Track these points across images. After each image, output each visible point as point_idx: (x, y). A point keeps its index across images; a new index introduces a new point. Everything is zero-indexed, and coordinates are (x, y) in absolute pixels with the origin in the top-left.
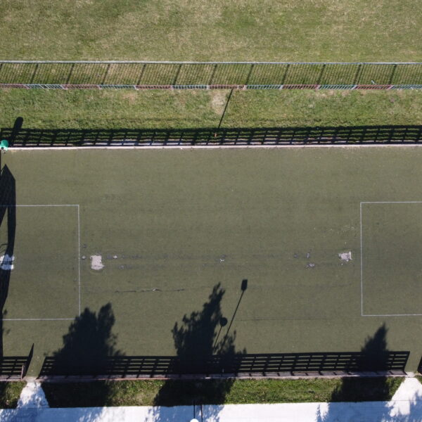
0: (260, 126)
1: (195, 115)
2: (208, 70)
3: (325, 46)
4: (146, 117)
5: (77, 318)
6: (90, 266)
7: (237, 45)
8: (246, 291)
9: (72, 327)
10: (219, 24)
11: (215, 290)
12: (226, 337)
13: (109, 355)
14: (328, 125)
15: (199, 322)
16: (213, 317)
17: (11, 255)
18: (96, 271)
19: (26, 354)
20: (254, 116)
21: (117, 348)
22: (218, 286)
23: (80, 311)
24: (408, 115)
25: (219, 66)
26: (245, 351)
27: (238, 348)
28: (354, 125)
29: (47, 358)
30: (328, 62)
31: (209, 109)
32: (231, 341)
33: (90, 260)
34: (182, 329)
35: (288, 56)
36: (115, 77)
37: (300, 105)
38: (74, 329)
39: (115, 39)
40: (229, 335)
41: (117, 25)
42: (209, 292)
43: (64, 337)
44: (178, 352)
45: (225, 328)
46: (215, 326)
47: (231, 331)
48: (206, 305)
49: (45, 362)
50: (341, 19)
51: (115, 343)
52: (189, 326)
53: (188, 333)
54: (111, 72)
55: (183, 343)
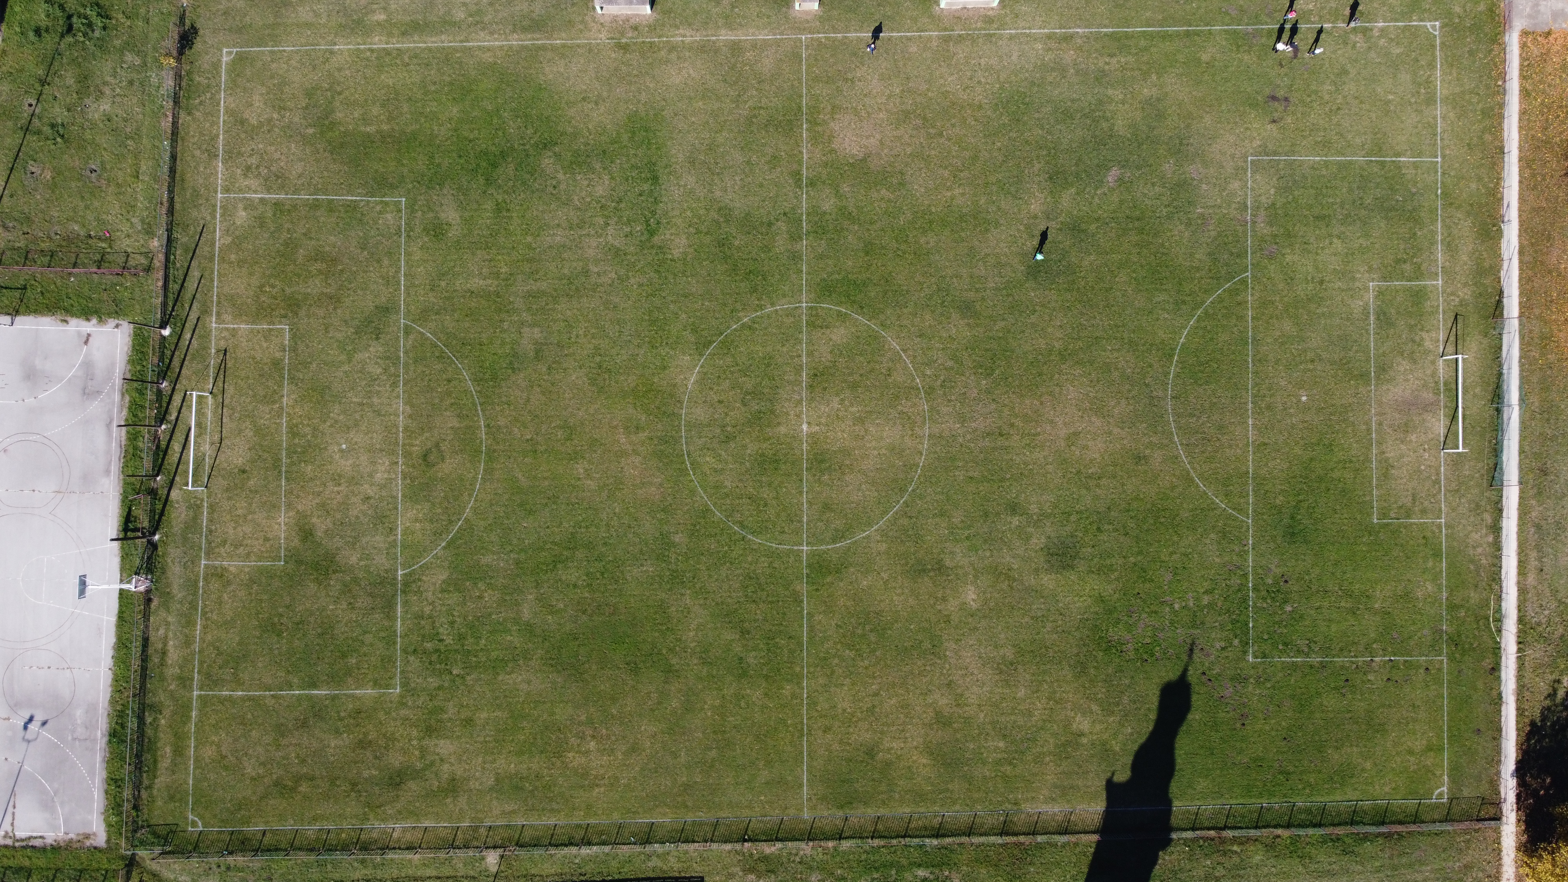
2: (482, 831)
3: (589, 807)
4: (428, 875)
7: (508, 808)
10: (491, 789)
20: (525, 873)
24: (665, 868)
25: (492, 827)
30: (592, 821)
31: (484, 867)
35: (555, 817)
36: (399, 840)
37: (567, 861)
39: (398, 806)
41: (401, 793)
50: (602, 782)
54: (395, 835)
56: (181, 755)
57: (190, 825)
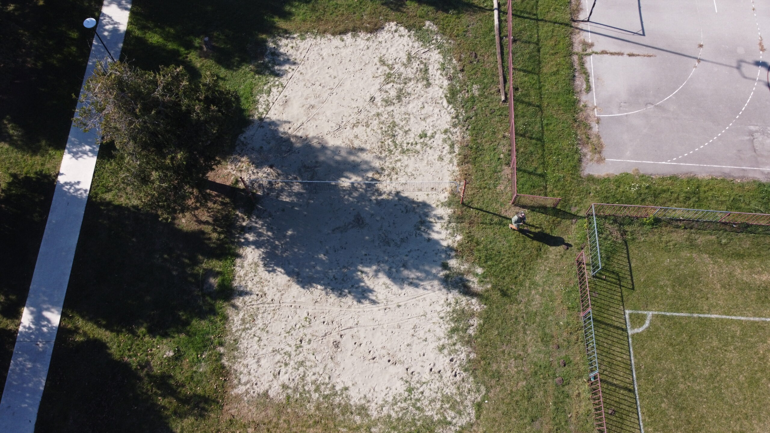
56: (761, 300)
57: (635, 312)
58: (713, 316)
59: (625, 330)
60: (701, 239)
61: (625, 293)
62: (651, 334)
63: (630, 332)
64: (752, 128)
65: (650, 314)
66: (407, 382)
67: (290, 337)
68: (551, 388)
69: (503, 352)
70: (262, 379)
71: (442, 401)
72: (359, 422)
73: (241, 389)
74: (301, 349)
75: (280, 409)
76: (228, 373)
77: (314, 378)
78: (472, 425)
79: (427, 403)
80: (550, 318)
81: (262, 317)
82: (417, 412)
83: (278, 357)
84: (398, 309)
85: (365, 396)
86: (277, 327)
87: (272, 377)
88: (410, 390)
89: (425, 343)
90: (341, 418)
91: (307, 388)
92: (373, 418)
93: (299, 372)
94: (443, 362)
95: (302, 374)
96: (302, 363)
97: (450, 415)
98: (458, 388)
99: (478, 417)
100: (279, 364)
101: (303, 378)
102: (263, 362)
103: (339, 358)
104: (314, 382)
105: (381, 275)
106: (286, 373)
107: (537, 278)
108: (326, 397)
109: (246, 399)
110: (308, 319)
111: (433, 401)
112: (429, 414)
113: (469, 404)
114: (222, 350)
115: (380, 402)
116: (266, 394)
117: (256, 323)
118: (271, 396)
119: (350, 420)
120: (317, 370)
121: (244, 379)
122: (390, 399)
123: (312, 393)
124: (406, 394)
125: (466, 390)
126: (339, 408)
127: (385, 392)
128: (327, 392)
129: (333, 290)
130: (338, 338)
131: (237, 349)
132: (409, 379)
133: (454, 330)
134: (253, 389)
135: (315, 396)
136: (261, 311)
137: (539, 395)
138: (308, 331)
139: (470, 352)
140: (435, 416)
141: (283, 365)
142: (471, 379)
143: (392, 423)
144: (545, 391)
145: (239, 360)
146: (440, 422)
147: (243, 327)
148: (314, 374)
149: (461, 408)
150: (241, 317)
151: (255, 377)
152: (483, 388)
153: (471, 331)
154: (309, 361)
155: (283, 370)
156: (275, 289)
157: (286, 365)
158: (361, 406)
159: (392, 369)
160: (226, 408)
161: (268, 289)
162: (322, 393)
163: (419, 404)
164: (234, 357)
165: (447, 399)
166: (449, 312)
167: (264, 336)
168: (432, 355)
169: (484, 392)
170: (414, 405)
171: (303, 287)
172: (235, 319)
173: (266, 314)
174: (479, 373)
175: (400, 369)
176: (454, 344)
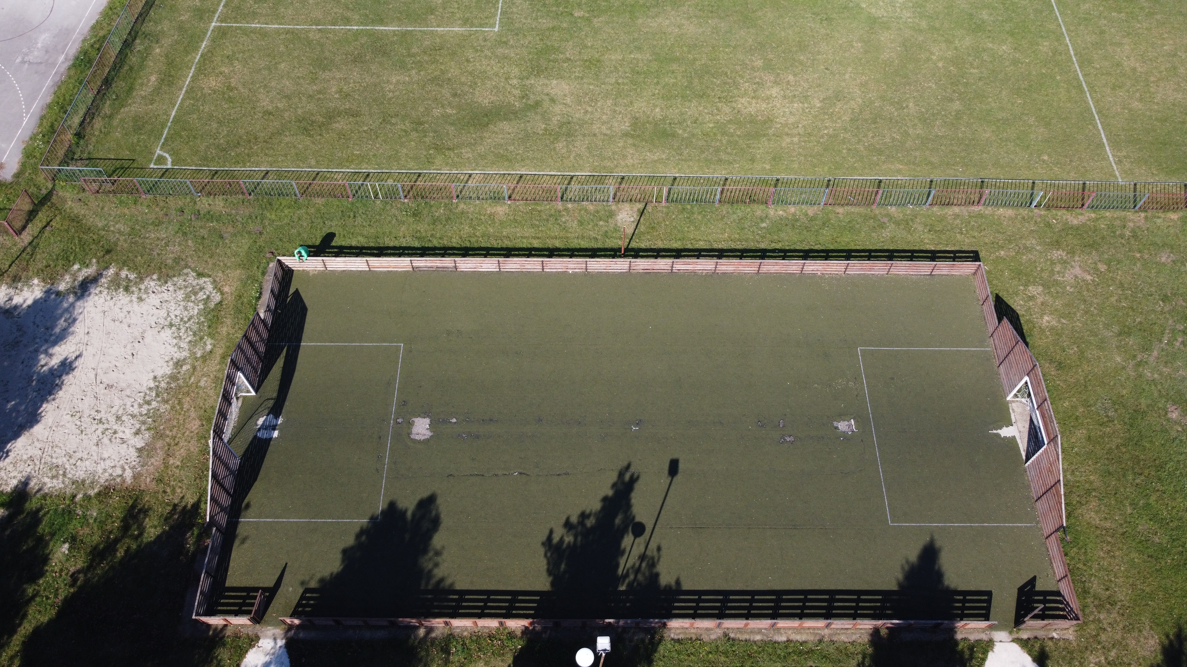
0: (689, 246)
1: (591, 233)
2: (611, 181)
3: (777, 159)
4: (519, 234)
5: (373, 518)
6: (409, 434)
7: (652, 157)
8: (678, 478)
9: (362, 532)
11: (621, 474)
12: (642, 557)
13: (423, 587)
14: (792, 248)
15: (593, 528)
16: (618, 521)
17: (277, 417)
18: (419, 442)
19: (270, 583)
20: (679, 236)
21: (439, 573)
22: (628, 467)
23: (381, 506)
24: (910, 238)
25: (626, 178)
26: (678, 582)
27: (666, 579)
28: (832, 247)
29: (307, 591)
30: (783, 176)
31: (612, 226)
32: (653, 564)
33: (411, 424)
34: (562, 540)
36: (477, 189)
37: (748, 223)
38: (364, 538)
39: (481, 149)
40: (649, 553)
41: (487, 135)
42: (613, 477)
43: (345, 552)
44: (553, 584)
45: (641, 540)
46: (622, 537)
47: (653, 545)
48: (605, 499)
49: (302, 598)
51: (436, 565)
52: (576, 536)
53: (572, 547)
54: (472, 183)
55: (563, 566)
56: (170, 84)
57: (153, 161)
58: (173, 113)
59: (167, 170)
60: (107, 109)
61: (135, 165)
62: (174, 153)
63: (169, 166)
64: (19, 60)
65: (158, 152)
66: (163, 328)
67: (87, 430)
68: (199, 224)
69: (158, 254)
70: (123, 454)
71: (188, 301)
72: (188, 367)
73: (128, 474)
74: (103, 420)
75: (159, 435)
76: (107, 488)
77: (136, 406)
78: (215, 281)
79: (186, 312)
80: (140, 218)
81: (57, 458)
82: (192, 321)
83: (106, 440)
84: (91, 335)
85: (167, 362)
86: (73, 443)
87: (125, 446)
88: (171, 325)
89: (131, 313)
90: (181, 382)
91: (145, 412)
92: (188, 355)
93: (126, 420)
94: (153, 300)
95: (129, 417)
96: (118, 418)
97: (201, 296)
98: (180, 289)
99: (210, 276)
100: (113, 440)
101: (133, 416)
102: (106, 455)
103: (123, 385)
104: (140, 406)
105: (51, 351)
106: (124, 432)
107: (100, 225)
108: (157, 395)
109: (139, 469)
110: (75, 414)
111: (186, 308)
112: (196, 311)
113: (196, 281)
114: (80, 496)
115: (176, 349)
116: (140, 450)
117: (60, 464)
118: (144, 445)
119: (185, 374)
120: (129, 404)
121: (119, 471)
122: (175, 341)
123: (151, 407)
124: (174, 328)
125: (184, 283)
126: (171, 383)
127: (167, 345)
128: (154, 394)
129: (50, 393)
130: (102, 386)
131: (83, 481)
132: (161, 326)
133: (127, 289)
134: (131, 462)
135: (154, 404)
136: (50, 459)
137: (204, 232)
138: (87, 412)
139: (151, 278)
140: (200, 307)
141: (115, 436)
142: (175, 279)
143: (196, 341)
144: (201, 227)
145: (97, 478)
146: (205, 304)
147: (61, 477)
148: (132, 406)
149: (198, 287)
150: (49, 480)
151: (119, 461)
152: (185, 271)
153: (132, 276)
154: (118, 411)
155: (120, 435)
156: (29, 447)
157: (115, 432)
158: (174, 365)
159: (148, 339)
160: (143, 487)
161: (27, 454)
162: (153, 398)
163: (186, 319)
164: (92, 483)
165: (187, 298)
166: (108, 293)
167: (79, 455)
168: (144, 307)
169: (189, 270)
170: (185, 323)
171: (37, 422)
172: (49, 486)
173: (54, 455)
174: (171, 273)
175: (150, 334)
176: (140, 289)
